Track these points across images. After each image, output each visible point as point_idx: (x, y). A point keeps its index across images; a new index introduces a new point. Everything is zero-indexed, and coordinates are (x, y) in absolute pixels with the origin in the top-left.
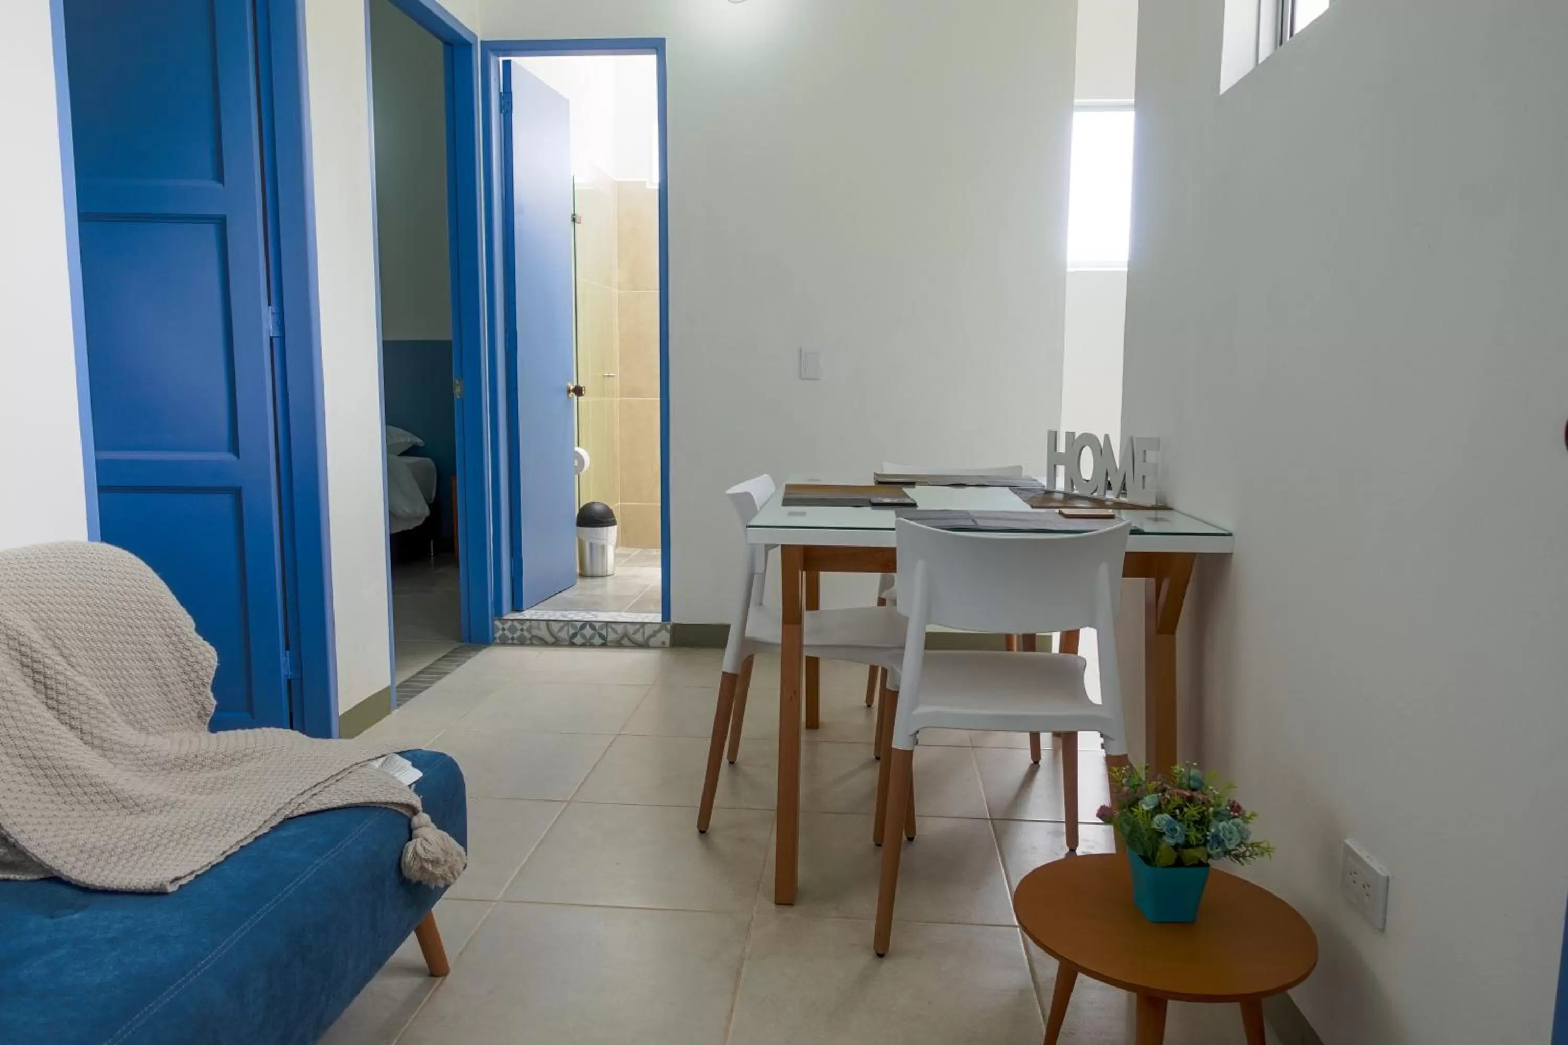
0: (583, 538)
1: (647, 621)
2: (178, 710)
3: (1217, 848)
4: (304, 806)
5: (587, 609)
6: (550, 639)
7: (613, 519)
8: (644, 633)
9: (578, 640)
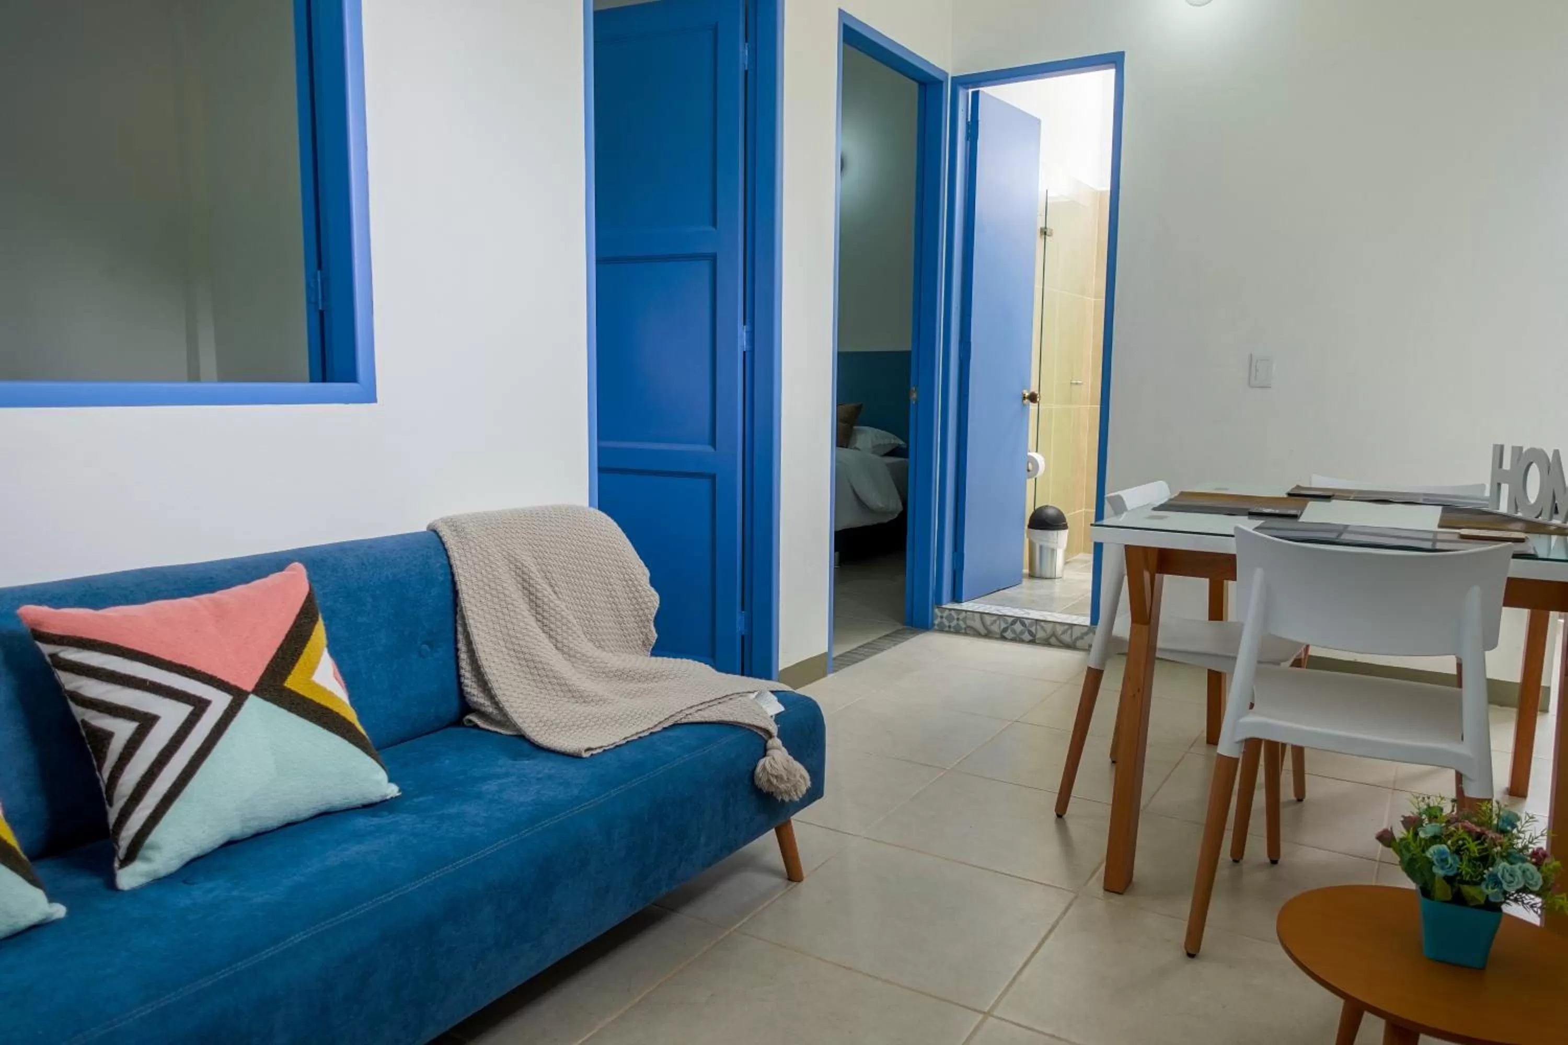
0: (1034, 541)
1: (1075, 623)
2: (628, 638)
3: (1493, 888)
4: (690, 716)
5: (1021, 607)
6: (983, 631)
7: (1064, 523)
8: (1071, 635)
9: (1008, 634)
